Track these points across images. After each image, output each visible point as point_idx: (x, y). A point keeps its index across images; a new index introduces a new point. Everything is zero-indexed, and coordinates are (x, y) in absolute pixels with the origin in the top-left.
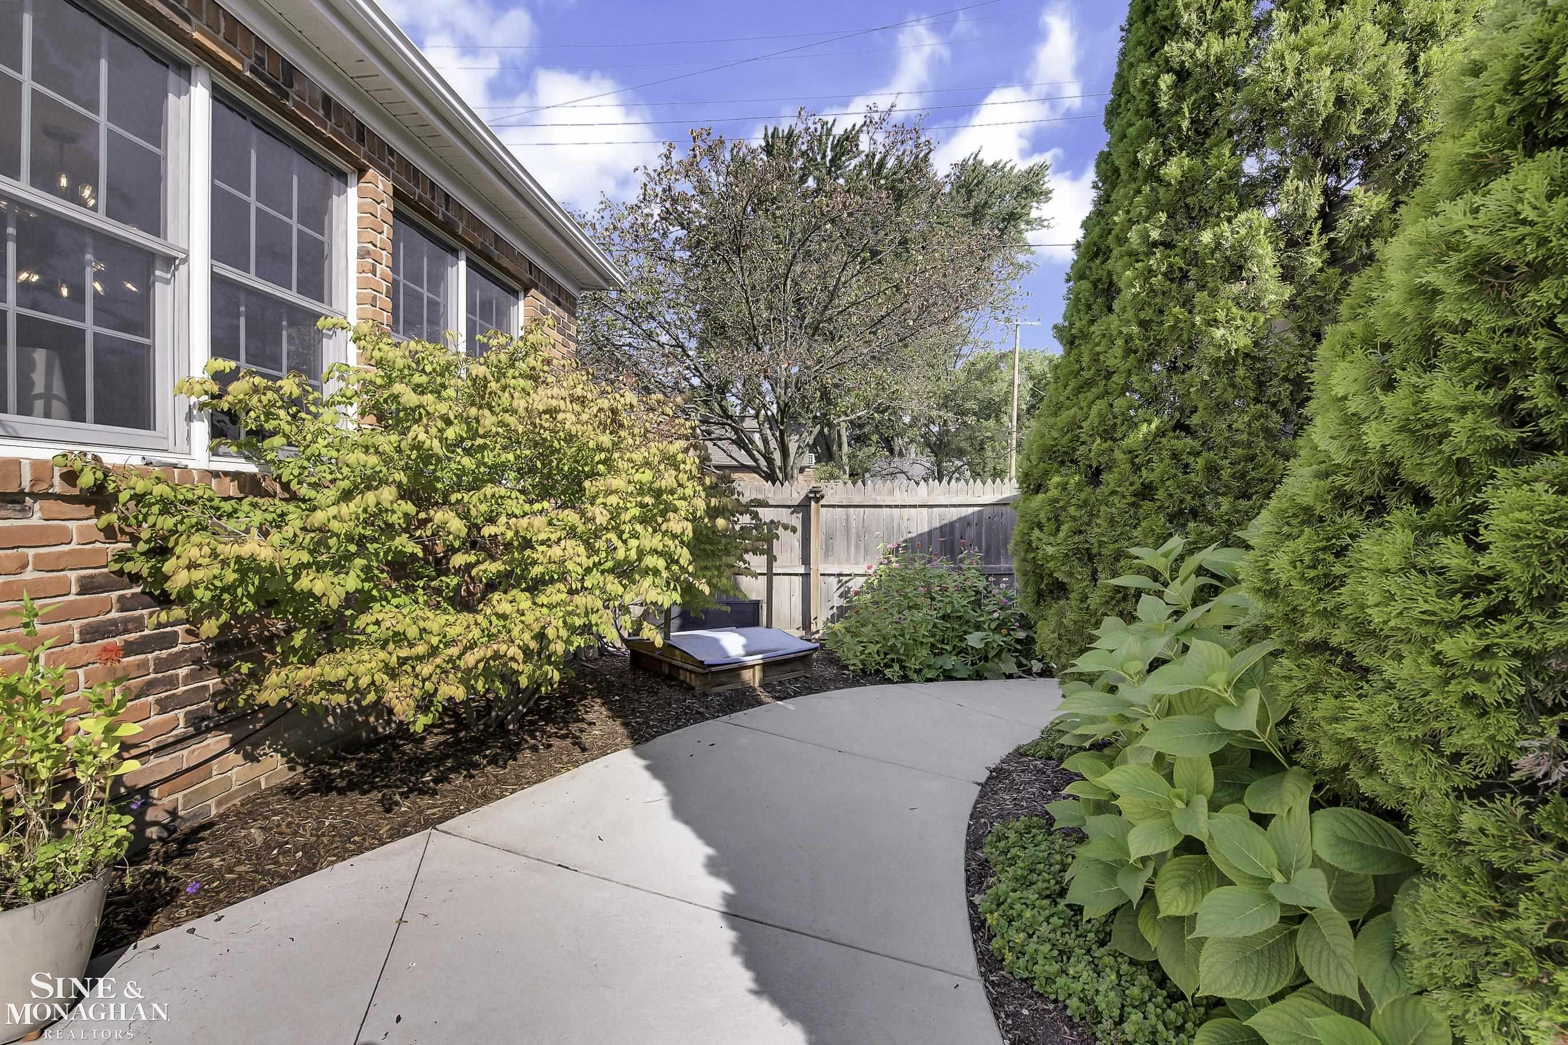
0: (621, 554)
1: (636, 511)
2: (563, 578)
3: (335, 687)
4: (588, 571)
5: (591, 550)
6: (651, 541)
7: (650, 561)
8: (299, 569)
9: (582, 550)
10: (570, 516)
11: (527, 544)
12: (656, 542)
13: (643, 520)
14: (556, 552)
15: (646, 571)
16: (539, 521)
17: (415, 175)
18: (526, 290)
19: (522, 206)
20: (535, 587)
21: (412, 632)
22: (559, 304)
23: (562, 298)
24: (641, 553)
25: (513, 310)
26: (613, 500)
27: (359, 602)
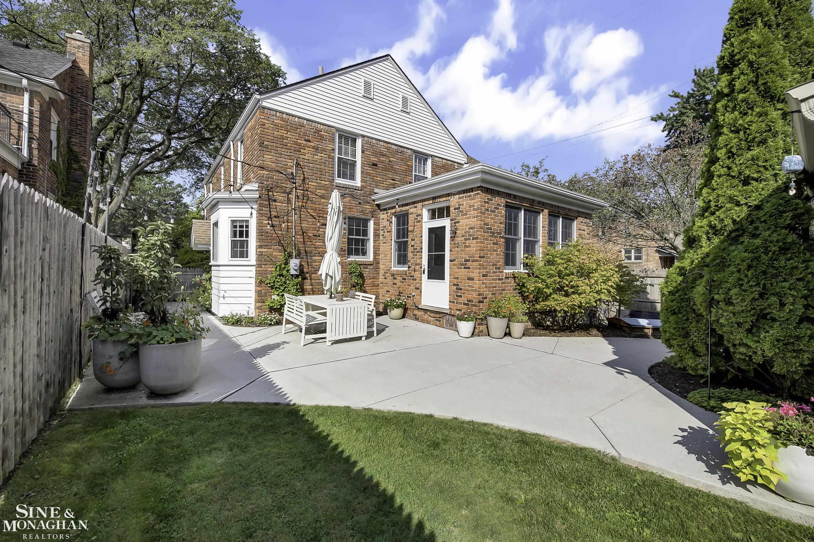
0: (597, 289)
1: (602, 281)
2: (585, 293)
3: (548, 306)
4: (590, 292)
5: (591, 288)
6: (604, 286)
7: (603, 291)
8: (543, 289)
9: (589, 288)
10: (587, 281)
11: (578, 286)
12: (606, 287)
13: (604, 283)
14: (583, 288)
15: (602, 293)
16: (580, 282)
17: (552, 206)
18: (577, 218)
19: (575, 201)
20: (580, 294)
21: (559, 299)
22: (586, 218)
23: (588, 216)
24: (601, 289)
25: (573, 224)
26: (596, 278)
27: (551, 294)
